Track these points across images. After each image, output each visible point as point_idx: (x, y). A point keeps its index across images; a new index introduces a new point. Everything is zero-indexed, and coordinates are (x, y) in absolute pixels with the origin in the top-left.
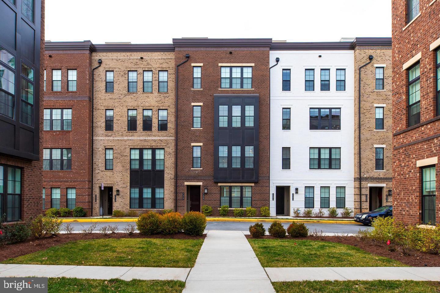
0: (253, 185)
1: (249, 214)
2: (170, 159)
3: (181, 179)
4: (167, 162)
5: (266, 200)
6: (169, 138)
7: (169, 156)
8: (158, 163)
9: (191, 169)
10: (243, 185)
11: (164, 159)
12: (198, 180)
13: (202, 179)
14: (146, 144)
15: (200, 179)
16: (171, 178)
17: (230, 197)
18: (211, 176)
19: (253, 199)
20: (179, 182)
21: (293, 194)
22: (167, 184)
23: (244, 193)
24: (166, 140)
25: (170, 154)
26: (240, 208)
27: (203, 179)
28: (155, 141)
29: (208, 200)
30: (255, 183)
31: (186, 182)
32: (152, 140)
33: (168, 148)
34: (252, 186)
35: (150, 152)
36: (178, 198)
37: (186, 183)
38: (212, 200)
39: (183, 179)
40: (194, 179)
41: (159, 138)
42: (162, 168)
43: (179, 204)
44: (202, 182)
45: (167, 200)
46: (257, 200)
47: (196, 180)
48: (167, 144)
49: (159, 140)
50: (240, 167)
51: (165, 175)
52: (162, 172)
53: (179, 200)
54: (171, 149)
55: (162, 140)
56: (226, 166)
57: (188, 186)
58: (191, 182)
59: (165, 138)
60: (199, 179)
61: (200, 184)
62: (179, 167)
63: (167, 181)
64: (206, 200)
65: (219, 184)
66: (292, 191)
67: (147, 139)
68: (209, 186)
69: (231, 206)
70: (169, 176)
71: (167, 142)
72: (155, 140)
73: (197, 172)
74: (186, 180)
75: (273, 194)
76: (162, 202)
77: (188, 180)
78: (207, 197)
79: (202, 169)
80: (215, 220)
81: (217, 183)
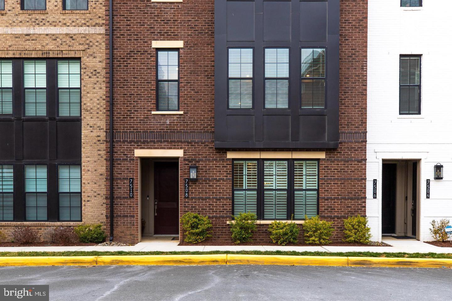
0: (322, 156)
1: (313, 238)
2: (98, 85)
3: (124, 142)
4: (88, 95)
5: (358, 199)
6: (92, 30)
7: (94, 79)
8: (63, 98)
9: (153, 113)
10: (294, 157)
11: (80, 88)
12: (172, 145)
13: (181, 142)
14: (29, 45)
15: (178, 142)
16: (99, 138)
17: (261, 190)
18: (207, 132)
19: (322, 195)
20: (120, 149)
21: (428, 180)
22: (89, 155)
23: (297, 179)
24: (85, 36)
25: (95, 73)
26: (287, 219)
27: (185, 142)
28: (54, 37)
29: (199, 199)
30: (329, 150)
31: (137, 148)
32: (47, 35)
33: (91, 58)
34: (318, 160)
35: (42, 68)
36: (117, 193)
37: (140, 153)
38: (209, 198)
39: (131, 142)
40: (161, 142)
41: (65, 30)
42: (75, 113)
43: (120, 210)
44: (181, 148)
45: (89, 199)
46: (334, 199)
47: (166, 144)
48: (87, 46)
49: (67, 35)
50: (287, 107)
51: (84, 132)
52: (76, 122)
53: (120, 198)
54: (98, 59)
55: (75, 35)
56: (247, 103)
57: (144, 160)
58: (151, 148)
59: (83, 30)
60: (174, 142)
61: (178, 153)
62: (120, 108)
63: (89, 148)
64: (192, 198)
65: (230, 155)
66: (425, 174)
67: (31, 31)
68: (202, 160)
69: (261, 215)
70: (95, 134)
71: (88, 42)
72: (53, 35)
73: (168, 122)
74: (137, 142)
75: (375, 182)
76: (75, 203)
77: (144, 142)
78: (195, 190)
79: (182, 113)
80: (216, 261)
81: (223, 151)
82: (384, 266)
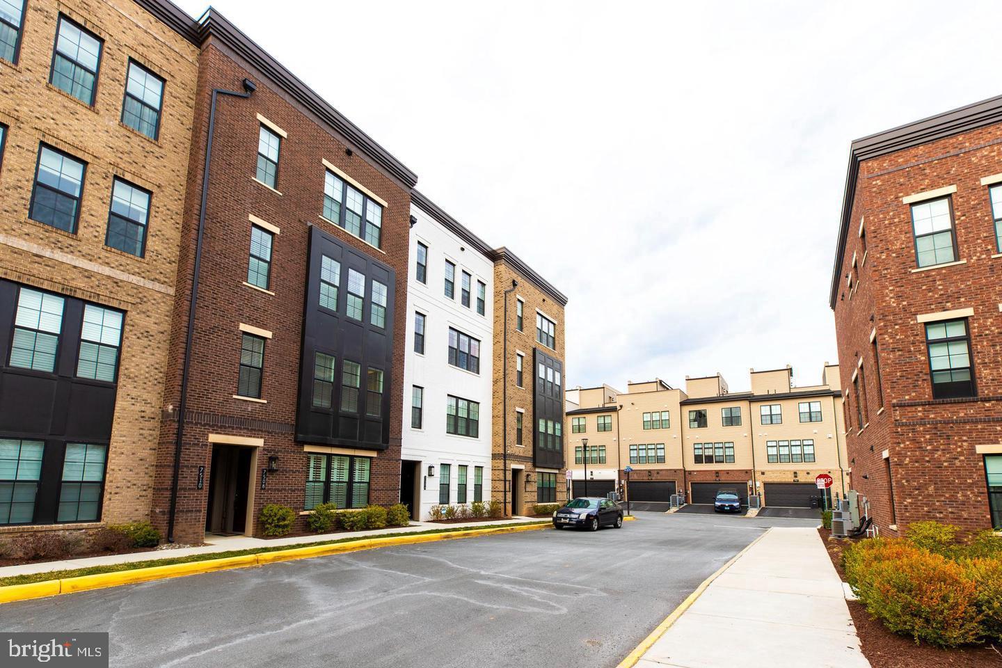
0: (374, 454)
1: (378, 523)
2: (149, 350)
3: (196, 424)
4: (134, 359)
5: (395, 490)
6: (149, 285)
7: (144, 342)
9: (235, 397)
10: (354, 454)
11: (119, 347)
12: (253, 433)
13: (262, 431)
14: (40, 271)
15: (259, 430)
16: (143, 414)
17: (328, 482)
18: (288, 424)
19: (373, 487)
20: (190, 432)
21: (425, 477)
22: (124, 433)
23: (355, 473)
24: (137, 287)
25: (147, 334)
26: (347, 508)
27: (265, 431)
28: (88, 275)
29: (275, 490)
30: (377, 450)
31: (212, 433)
32: (75, 267)
33: (143, 316)
34: (371, 457)
35: (56, 305)
37: (214, 438)
38: (285, 490)
39: (205, 425)
40: (241, 429)
41: (107, 271)
42: (106, 375)
43: (182, 503)
44: (261, 438)
45: (118, 490)
46: (381, 490)
47: (245, 431)
48: (139, 301)
49: (109, 277)
50: (356, 411)
51: (120, 404)
52: (106, 390)
53: (185, 489)
54: (153, 320)
55: (121, 281)
56: (326, 404)
57: (217, 447)
58: (229, 434)
59: (135, 279)
60: (255, 430)
61: (258, 442)
62: (195, 385)
63: (125, 425)
64: (268, 490)
65: (307, 449)
66: (424, 471)
67: (46, 254)
68: (281, 451)
70: (138, 407)
71: (140, 295)
72: (86, 271)
73: (250, 409)
74: (213, 426)
77: (221, 427)
78: (272, 482)
79: (265, 402)
80: (364, 546)
81: (300, 443)
82: (458, 538)
